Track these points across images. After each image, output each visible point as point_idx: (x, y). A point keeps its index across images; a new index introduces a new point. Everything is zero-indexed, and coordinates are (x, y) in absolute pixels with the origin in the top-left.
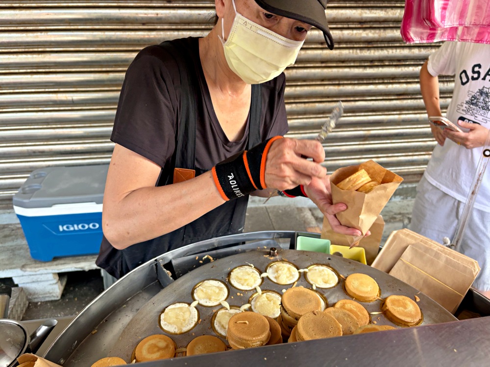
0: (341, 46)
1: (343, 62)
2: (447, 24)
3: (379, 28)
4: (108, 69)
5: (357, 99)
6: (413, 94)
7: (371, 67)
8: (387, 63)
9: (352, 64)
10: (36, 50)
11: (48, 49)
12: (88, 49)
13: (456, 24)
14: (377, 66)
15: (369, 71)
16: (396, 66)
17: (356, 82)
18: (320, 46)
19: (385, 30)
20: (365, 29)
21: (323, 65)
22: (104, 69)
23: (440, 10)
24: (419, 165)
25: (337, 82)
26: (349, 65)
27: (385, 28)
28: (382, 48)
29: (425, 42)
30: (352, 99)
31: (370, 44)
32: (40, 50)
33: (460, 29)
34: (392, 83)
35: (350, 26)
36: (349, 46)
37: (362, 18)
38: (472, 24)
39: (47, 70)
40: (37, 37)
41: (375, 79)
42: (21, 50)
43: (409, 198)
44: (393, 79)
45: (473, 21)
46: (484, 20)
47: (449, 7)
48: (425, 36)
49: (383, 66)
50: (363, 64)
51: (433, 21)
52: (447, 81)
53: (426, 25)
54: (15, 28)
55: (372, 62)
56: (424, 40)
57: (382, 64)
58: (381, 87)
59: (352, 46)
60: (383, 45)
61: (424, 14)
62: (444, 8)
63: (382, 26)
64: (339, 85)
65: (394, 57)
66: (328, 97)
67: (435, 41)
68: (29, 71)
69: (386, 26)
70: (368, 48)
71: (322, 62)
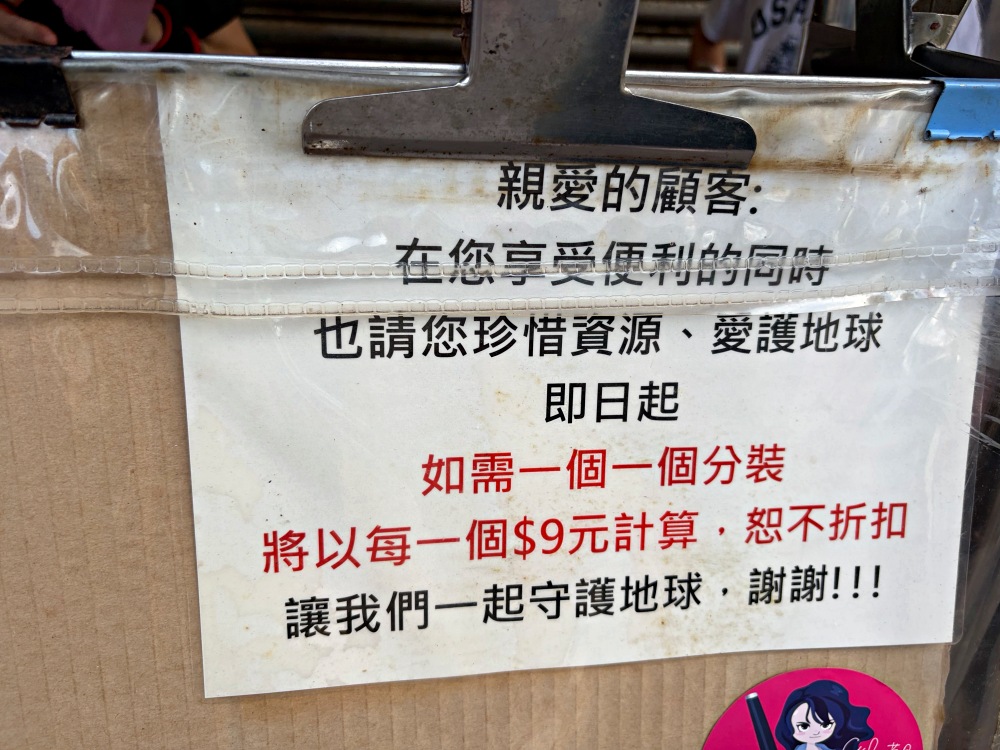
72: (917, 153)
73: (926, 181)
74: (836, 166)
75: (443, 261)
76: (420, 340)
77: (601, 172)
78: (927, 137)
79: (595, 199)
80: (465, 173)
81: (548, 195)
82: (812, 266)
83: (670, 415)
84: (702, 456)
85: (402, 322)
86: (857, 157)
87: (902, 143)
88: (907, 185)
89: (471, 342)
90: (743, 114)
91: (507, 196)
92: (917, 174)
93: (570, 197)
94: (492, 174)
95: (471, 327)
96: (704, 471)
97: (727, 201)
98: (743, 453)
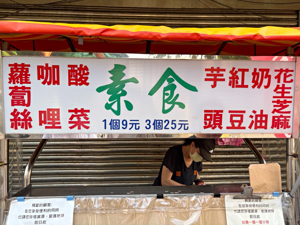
4: (129, 154)
5: (225, 167)
8: (235, 153)
13: (229, 141)
14: (232, 154)
16: (239, 154)
17: (224, 160)
22: (127, 154)
25: (216, 160)
26: (220, 153)
29: (222, 145)
30: (223, 167)
33: (231, 142)
39: (107, 154)
58: (235, 163)
64: (217, 161)
66: (213, 166)
68: (101, 154)
72: (273, 197)
73: (274, 199)
74: (267, 199)
75: (242, 206)
76: (241, 212)
77: (251, 200)
78: (273, 196)
79: (251, 201)
80: (243, 200)
81: (248, 201)
82: (267, 206)
83: (259, 218)
84: (262, 221)
85: (239, 210)
86: (268, 198)
87: (272, 197)
88: (273, 200)
89: (244, 212)
90: (260, 196)
91: (245, 201)
92: (273, 199)
93: (250, 201)
94: (244, 200)
95: (244, 211)
96: (263, 223)
97: (260, 201)
98: (265, 221)
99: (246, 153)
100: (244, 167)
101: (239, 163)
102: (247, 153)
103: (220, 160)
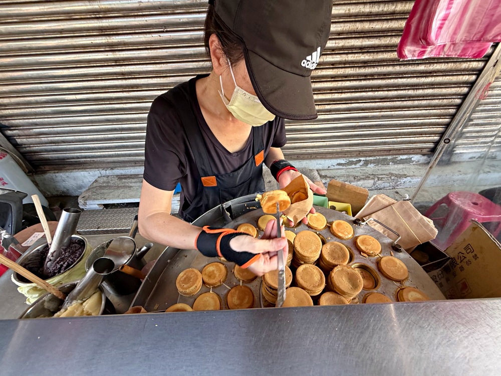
0: (346, 66)
1: (346, 77)
2: (440, 42)
3: (373, 52)
6: (391, 98)
7: (364, 80)
8: (376, 77)
9: (352, 78)
10: (162, 75)
11: (168, 75)
12: (190, 74)
13: (446, 42)
14: (369, 79)
15: (363, 83)
16: (382, 79)
18: (332, 66)
19: (377, 53)
20: (363, 53)
21: (332, 79)
23: (436, 30)
24: (389, 144)
27: (377, 52)
28: (374, 66)
31: (365, 64)
32: (164, 75)
33: (448, 45)
34: (378, 91)
35: (353, 51)
36: (351, 65)
37: (362, 46)
38: (463, 40)
40: (162, 67)
41: (366, 88)
42: (153, 76)
43: (380, 165)
44: (379, 88)
45: (464, 38)
46: (474, 36)
47: (445, 27)
48: (416, 54)
49: (373, 79)
50: (360, 78)
51: (428, 40)
52: (417, 89)
53: (421, 43)
54: (149, 62)
55: (366, 77)
56: (415, 56)
57: (373, 78)
58: (370, 94)
59: (353, 65)
60: (375, 64)
61: (421, 34)
62: (440, 28)
63: (376, 50)
64: (342, 93)
65: (381, 72)
66: (334, 101)
67: (424, 57)
69: (379, 50)
70: (364, 67)
71: (332, 78)
99: (394, 76)
100: (383, 100)
101: (377, 94)
102: (396, 76)
103: (346, 91)
